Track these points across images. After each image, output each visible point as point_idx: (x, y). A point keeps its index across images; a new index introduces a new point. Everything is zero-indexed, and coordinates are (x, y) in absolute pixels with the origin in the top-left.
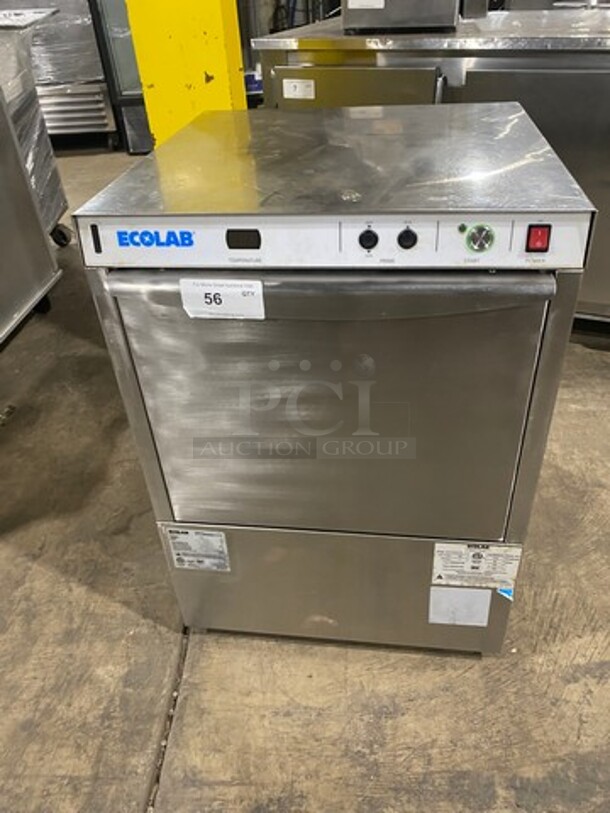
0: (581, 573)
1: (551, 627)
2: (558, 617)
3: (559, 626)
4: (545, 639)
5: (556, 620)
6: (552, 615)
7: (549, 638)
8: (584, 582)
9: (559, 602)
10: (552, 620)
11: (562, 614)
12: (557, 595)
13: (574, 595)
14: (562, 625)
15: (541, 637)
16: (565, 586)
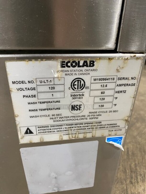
0: (135, 134)
1: (131, 171)
2: (133, 163)
3: (136, 169)
4: (131, 183)
5: (133, 166)
6: (129, 163)
7: (133, 181)
8: (139, 139)
9: (130, 153)
10: (130, 166)
11: (135, 161)
12: (128, 148)
13: (137, 147)
14: (138, 168)
15: (128, 182)
16: (130, 143)
